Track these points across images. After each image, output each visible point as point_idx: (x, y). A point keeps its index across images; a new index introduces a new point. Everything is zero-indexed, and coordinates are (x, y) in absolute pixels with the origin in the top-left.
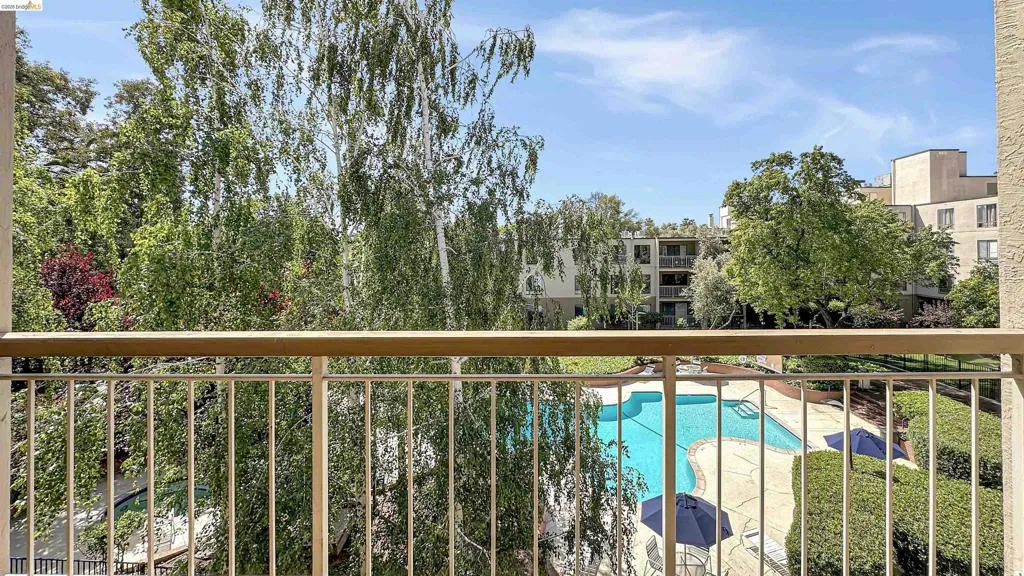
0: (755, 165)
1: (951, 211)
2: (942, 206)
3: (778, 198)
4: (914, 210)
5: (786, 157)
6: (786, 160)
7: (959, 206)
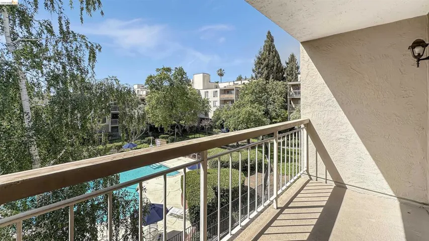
0: (158, 70)
1: (208, 92)
2: (206, 90)
3: (166, 84)
4: (199, 91)
5: (169, 69)
6: (169, 70)
7: (209, 91)
